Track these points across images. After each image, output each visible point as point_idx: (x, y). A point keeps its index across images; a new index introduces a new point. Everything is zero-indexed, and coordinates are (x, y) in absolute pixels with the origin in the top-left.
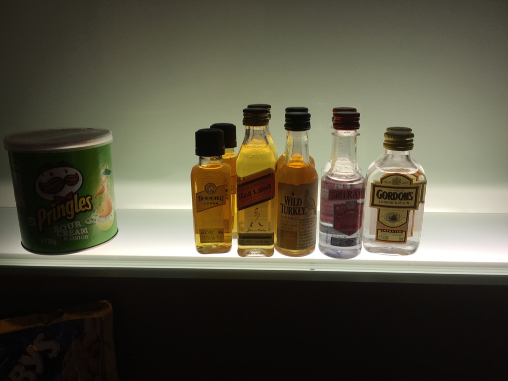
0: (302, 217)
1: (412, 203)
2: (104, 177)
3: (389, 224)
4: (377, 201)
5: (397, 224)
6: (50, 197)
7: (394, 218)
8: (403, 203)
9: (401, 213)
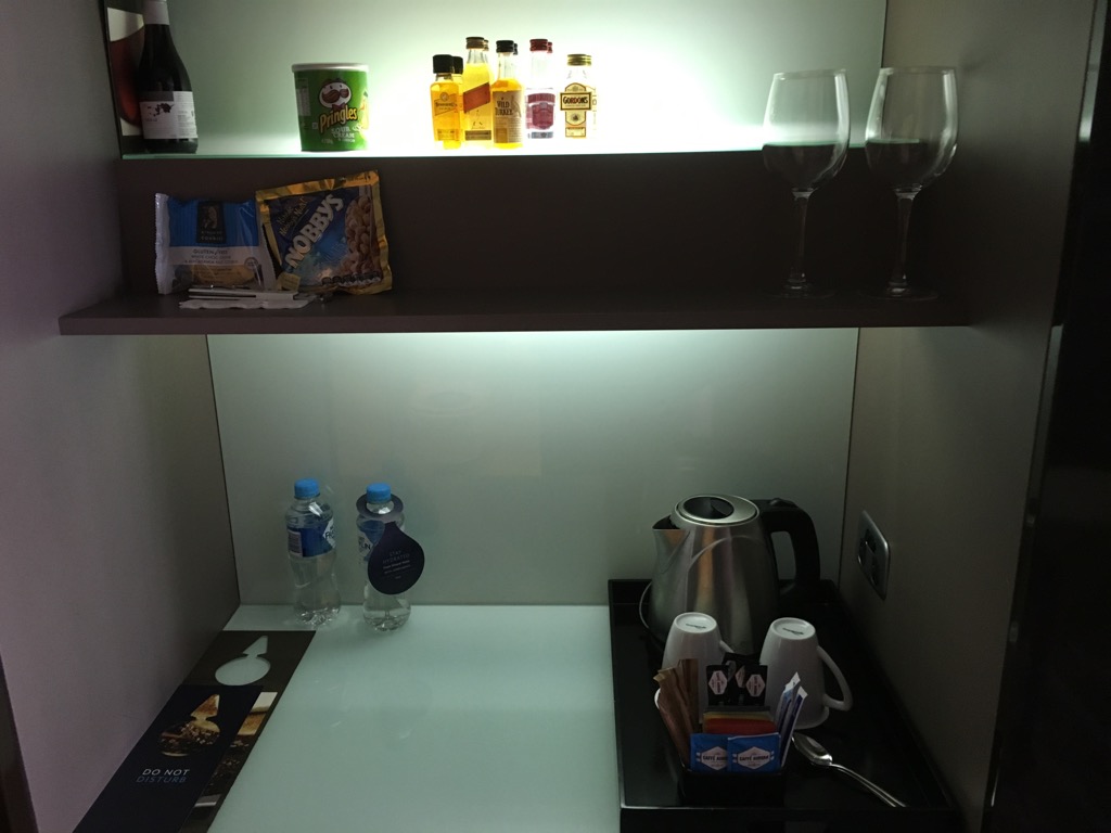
0: (510, 117)
1: (587, 106)
2: (364, 97)
3: (573, 123)
4: (564, 106)
5: (578, 122)
6: (329, 105)
7: (576, 118)
8: (581, 105)
9: (581, 113)
